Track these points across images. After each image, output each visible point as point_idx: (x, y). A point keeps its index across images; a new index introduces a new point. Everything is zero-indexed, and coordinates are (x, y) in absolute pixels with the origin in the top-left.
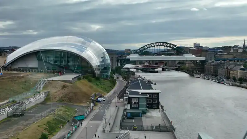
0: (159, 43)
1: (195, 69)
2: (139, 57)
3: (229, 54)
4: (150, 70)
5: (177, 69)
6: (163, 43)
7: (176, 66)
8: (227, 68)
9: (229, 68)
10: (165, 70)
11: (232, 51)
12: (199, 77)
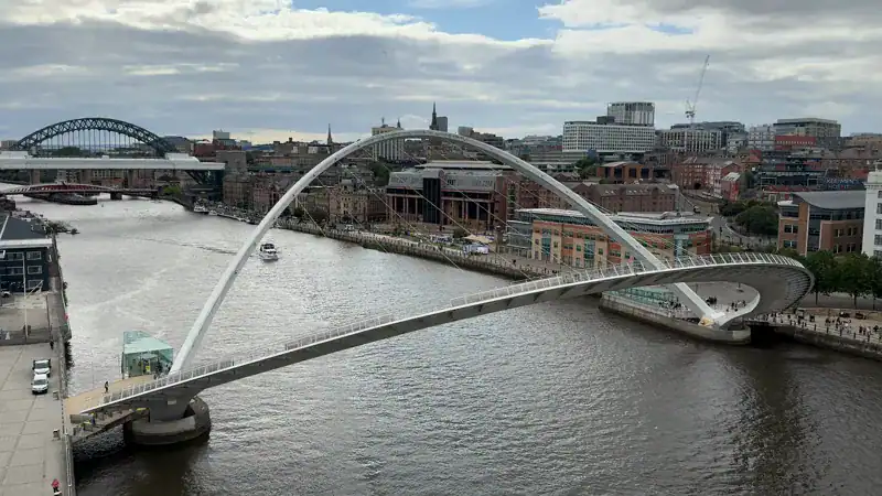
0: (94, 120)
1: (199, 192)
2: (30, 158)
3: (287, 156)
4: (72, 199)
5: (154, 196)
6: (105, 120)
7: (152, 187)
8: (273, 188)
9: (278, 188)
10: (121, 199)
11: (295, 150)
12: (206, 213)
